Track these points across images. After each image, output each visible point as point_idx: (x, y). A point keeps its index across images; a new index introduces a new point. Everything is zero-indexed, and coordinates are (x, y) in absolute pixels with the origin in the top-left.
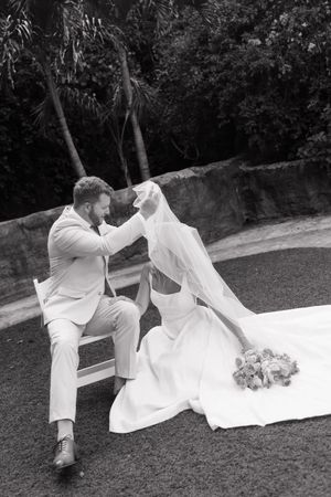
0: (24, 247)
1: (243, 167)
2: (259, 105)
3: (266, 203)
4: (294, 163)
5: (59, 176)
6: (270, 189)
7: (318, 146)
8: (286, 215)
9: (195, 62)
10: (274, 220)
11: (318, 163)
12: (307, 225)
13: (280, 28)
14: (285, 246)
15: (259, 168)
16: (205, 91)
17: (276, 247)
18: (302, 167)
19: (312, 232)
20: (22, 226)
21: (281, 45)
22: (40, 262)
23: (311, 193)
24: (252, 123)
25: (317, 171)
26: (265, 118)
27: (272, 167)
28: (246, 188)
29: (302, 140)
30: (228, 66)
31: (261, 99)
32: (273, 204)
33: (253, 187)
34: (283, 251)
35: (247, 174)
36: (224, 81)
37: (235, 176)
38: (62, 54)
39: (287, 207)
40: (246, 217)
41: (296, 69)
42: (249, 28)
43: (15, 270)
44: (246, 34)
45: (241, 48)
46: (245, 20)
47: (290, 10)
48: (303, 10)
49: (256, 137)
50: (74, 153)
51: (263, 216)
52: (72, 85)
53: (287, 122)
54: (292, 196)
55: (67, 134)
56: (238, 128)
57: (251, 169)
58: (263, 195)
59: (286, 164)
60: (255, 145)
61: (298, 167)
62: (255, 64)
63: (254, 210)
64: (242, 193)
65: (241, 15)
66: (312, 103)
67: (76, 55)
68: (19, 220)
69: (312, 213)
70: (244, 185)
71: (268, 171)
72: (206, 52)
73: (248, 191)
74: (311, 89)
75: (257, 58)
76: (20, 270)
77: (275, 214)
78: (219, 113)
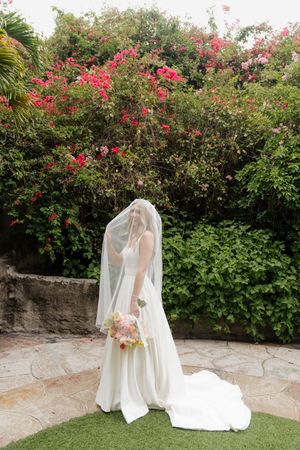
1: (11, 272)
3: (30, 314)
4: (79, 281)
6: (40, 301)
15: (32, 277)
18: (86, 288)
27: (50, 279)
28: (11, 296)
32: (38, 317)
33: (20, 296)
35: (14, 281)
37: (2, 280)
39: (57, 324)
46: (63, 136)
51: (20, 328)
54: (68, 313)
57: (21, 276)
58: (29, 306)
59: (67, 281)
61: (82, 286)
63: (12, 322)
70: (10, 291)
71: (45, 283)
73: (13, 299)
77: (37, 329)
78: (10, 210)
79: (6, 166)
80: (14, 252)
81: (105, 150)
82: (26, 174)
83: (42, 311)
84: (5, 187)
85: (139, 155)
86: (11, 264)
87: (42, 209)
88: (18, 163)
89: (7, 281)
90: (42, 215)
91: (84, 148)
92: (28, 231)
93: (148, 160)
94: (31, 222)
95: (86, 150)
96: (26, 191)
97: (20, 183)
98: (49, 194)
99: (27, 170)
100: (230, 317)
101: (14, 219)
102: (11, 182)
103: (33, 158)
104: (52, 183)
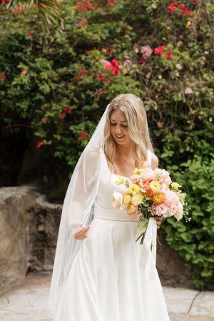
1: (40, 202)
28: (41, 228)
33: (50, 229)
37: (30, 210)
40: (29, 264)
46: (97, 37)
57: (52, 206)
70: (39, 223)
73: (42, 232)
78: (37, 130)
79: (32, 78)
80: (45, 179)
81: (147, 51)
82: (54, 86)
84: (33, 102)
85: (191, 54)
86: (42, 193)
87: (72, 128)
88: (44, 75)
89: (36, 211)
90: (72, 135)
91: (123, 50)
92: (57, 154)
93: (202, 60)
94: (61, 143)
95: (125, 53)
96: (55, 106)
97: (50, 97)
98: (79, 109)
99: (54, 82)
101: (42, 139)
102: (39, 96)
103: (62, 67)
104: (83, 96)
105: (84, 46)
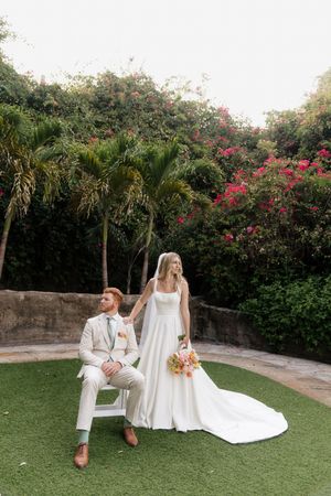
0: (57, 312)
1: (202, 304)
2: (223, 271)
3: (210, 330)
4: (234, 311)
5: (86, 273)
6: (214, 321)
7: (252, 306)
8: (220, 341)
9: (192, 235)
10: (212, 341)
11: (248, 316)
12: (233, 351)
13: (245, 233)
14: (221, 361)
15: (212, 307)
16: (193, 253)
17: (215, 360)
18: (238, 315)
19: (237, 357)
20: (61, 298)
21: (244, 244)
22: (64, 324)
23: (240, 332)
24: (216, 280)
25: (247, 320)
26: (225, 280)
27: (219, 309)
29: (243, 299)
30: (211, 244)
31: (225, 268)
32: (214, 332)
33: (205, 317)
34: (220, 364)
35: (203, 309)
36: (206, 252)
37: (197, 308)
38: (122, 208)
39: (223, 336)
41: (250, 259)
42: (228, 227)
43: (47, 324)
44: (225, 230)
45: (222, 238)
46: (227, 223)
47: (254, 226)
48: (261, 229)
49: (216, 290)
50: (105, 264)
51: (206, 337)
52: (117, 226)
53: (236, 286)
54: (228, 330)
55: (105, 251)
56: (207, 280)
57: (207, 306)
58: (210, 324)
59: (229, 310)
60: (214, 294)
61: (236, 314)
62: (228, 248)
63: (202, 332)
64: (198, 319)
65: (226, 219)
66: (255, 280)
67: (129, 211)
68: (61, 294)
69: (237, 344)
70: (200, 315)
71: (217, 311)
72: (200, 232)
73: (202, 319)
74: (256, 272)
75: (229, 246)
76: (50, 325)
77: (214, 339)
83: (216, 328)
86: (204, 300)
100: (315, 342)
105: (221, 228)
